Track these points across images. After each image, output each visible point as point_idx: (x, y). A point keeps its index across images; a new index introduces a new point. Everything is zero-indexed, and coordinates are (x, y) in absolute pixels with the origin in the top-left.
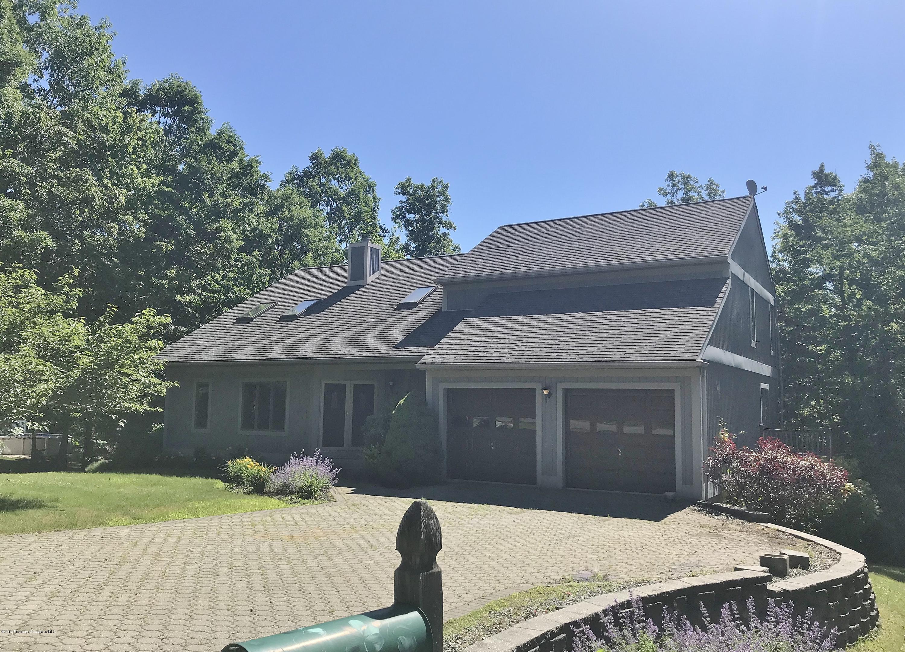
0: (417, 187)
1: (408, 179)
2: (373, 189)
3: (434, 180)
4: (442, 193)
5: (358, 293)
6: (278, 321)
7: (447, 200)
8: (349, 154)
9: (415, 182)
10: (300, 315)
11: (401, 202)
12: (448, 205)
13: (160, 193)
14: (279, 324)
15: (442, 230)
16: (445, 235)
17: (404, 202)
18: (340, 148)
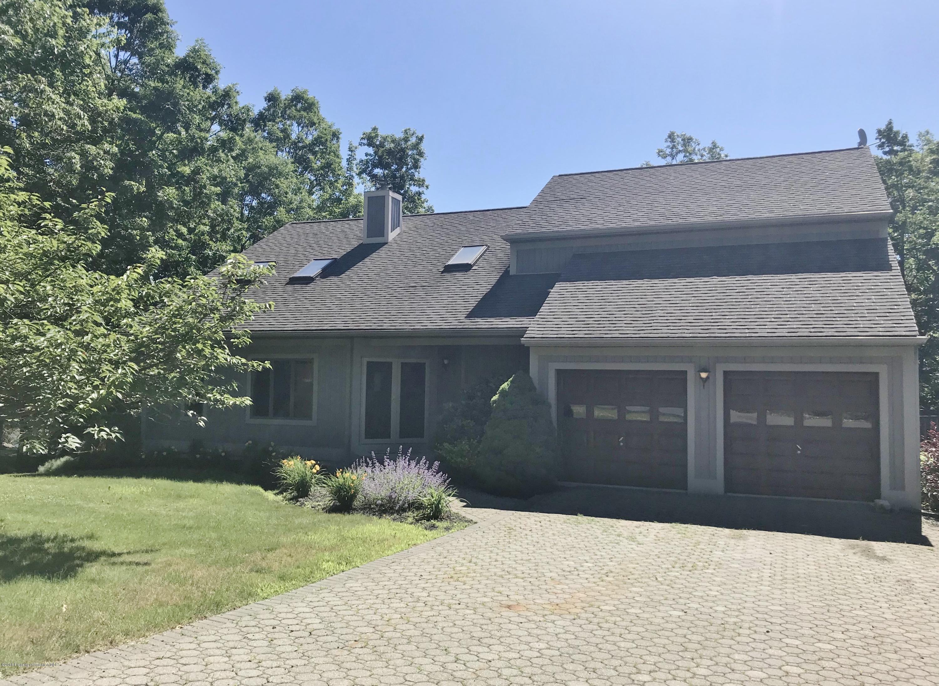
0: (385, 139)
1: (375, 129)
2: (338, 138)
3: (406, 131)
4: (416, 146)
5: (382, 252)
6: (287, 284)
7: (421, 154)
8: (310, 96)
9: (382, 133)
10: (317, 277)
11: (367, 155)
12: (422, 160)
13: (125, 120)
14: (290, 288)
15: (414, 189)
16: (419, 194)
17: (370, 155)
18: (301, 88)
